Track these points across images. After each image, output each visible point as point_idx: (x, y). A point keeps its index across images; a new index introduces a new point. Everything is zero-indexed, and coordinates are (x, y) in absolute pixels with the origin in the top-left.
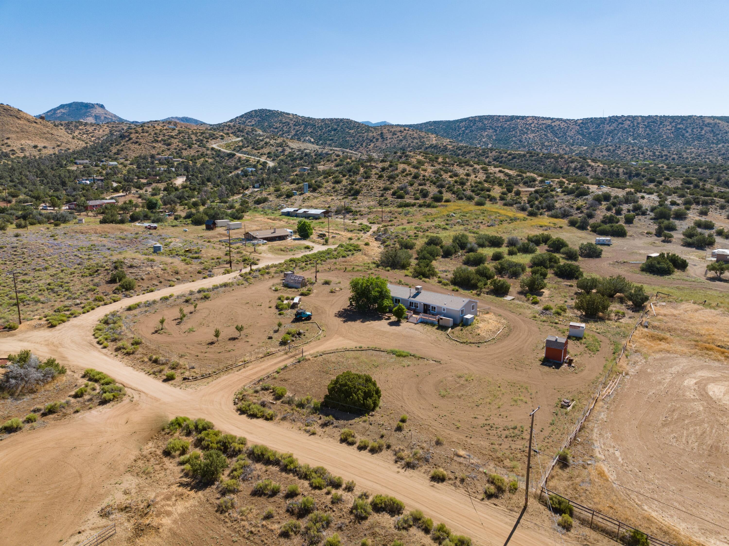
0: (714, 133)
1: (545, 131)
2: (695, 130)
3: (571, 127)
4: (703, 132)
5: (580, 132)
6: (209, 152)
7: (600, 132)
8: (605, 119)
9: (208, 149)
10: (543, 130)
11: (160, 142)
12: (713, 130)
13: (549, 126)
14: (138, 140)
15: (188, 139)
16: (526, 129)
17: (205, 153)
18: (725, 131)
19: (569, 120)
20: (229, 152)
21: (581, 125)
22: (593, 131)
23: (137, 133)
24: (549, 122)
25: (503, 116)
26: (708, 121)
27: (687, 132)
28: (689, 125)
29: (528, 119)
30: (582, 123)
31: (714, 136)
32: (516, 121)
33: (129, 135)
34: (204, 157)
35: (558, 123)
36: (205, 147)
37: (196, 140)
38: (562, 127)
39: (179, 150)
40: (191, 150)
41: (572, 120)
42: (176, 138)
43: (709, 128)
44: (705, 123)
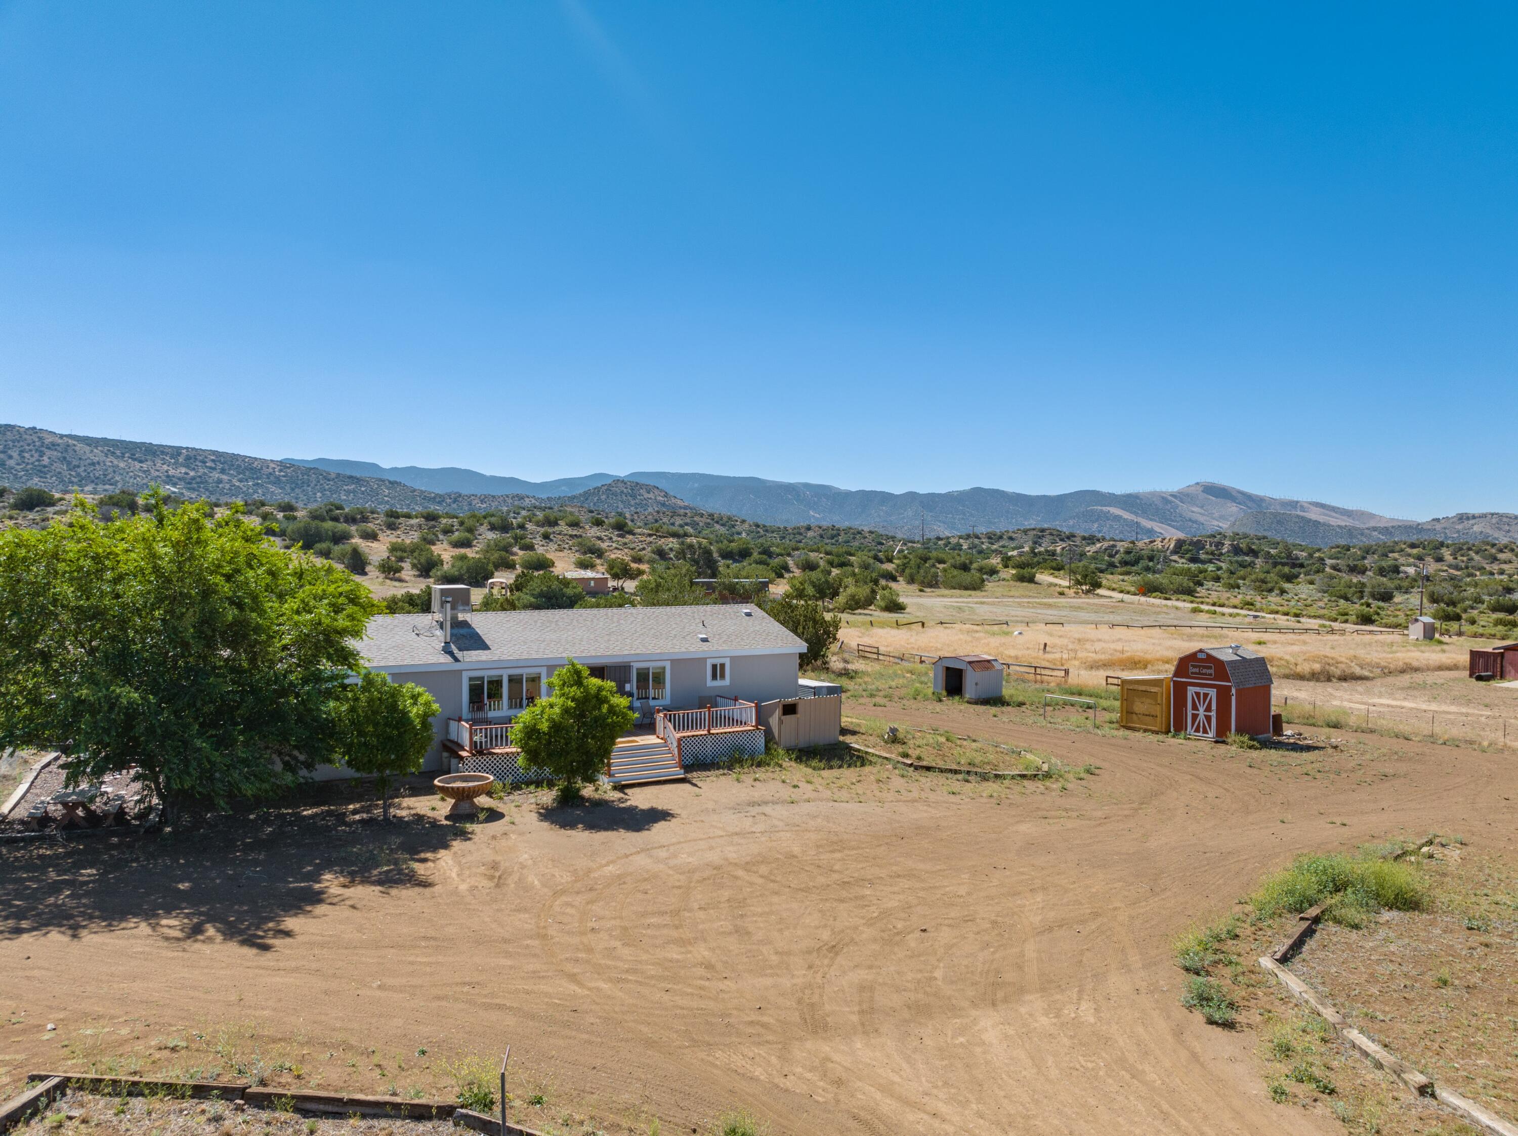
0: (69, 463)
2: (26, 455)
4: (46, 460)
12: (65, 458)
18: (88, 461)
26: (49, 440)
27: (11, 457)
28: (11, 444)
31: (70, 470)
43: (55, 453)
44: (47, 442)
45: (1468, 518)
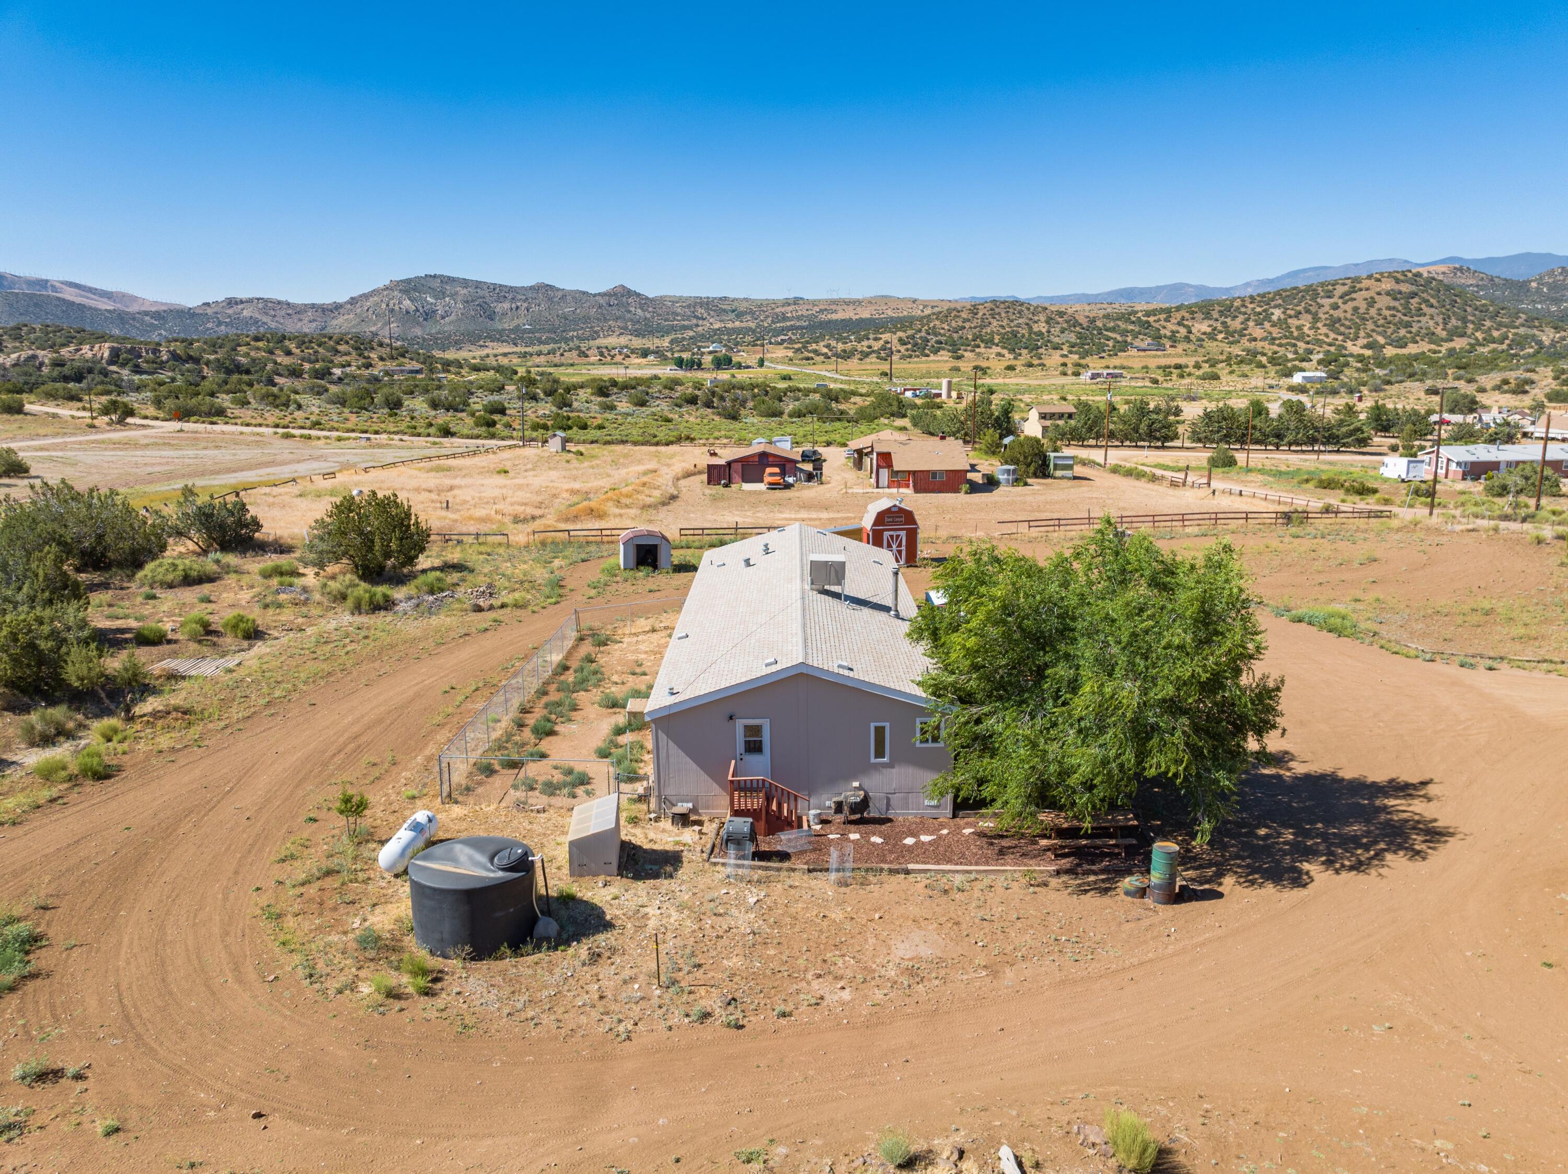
45: (236, 303)
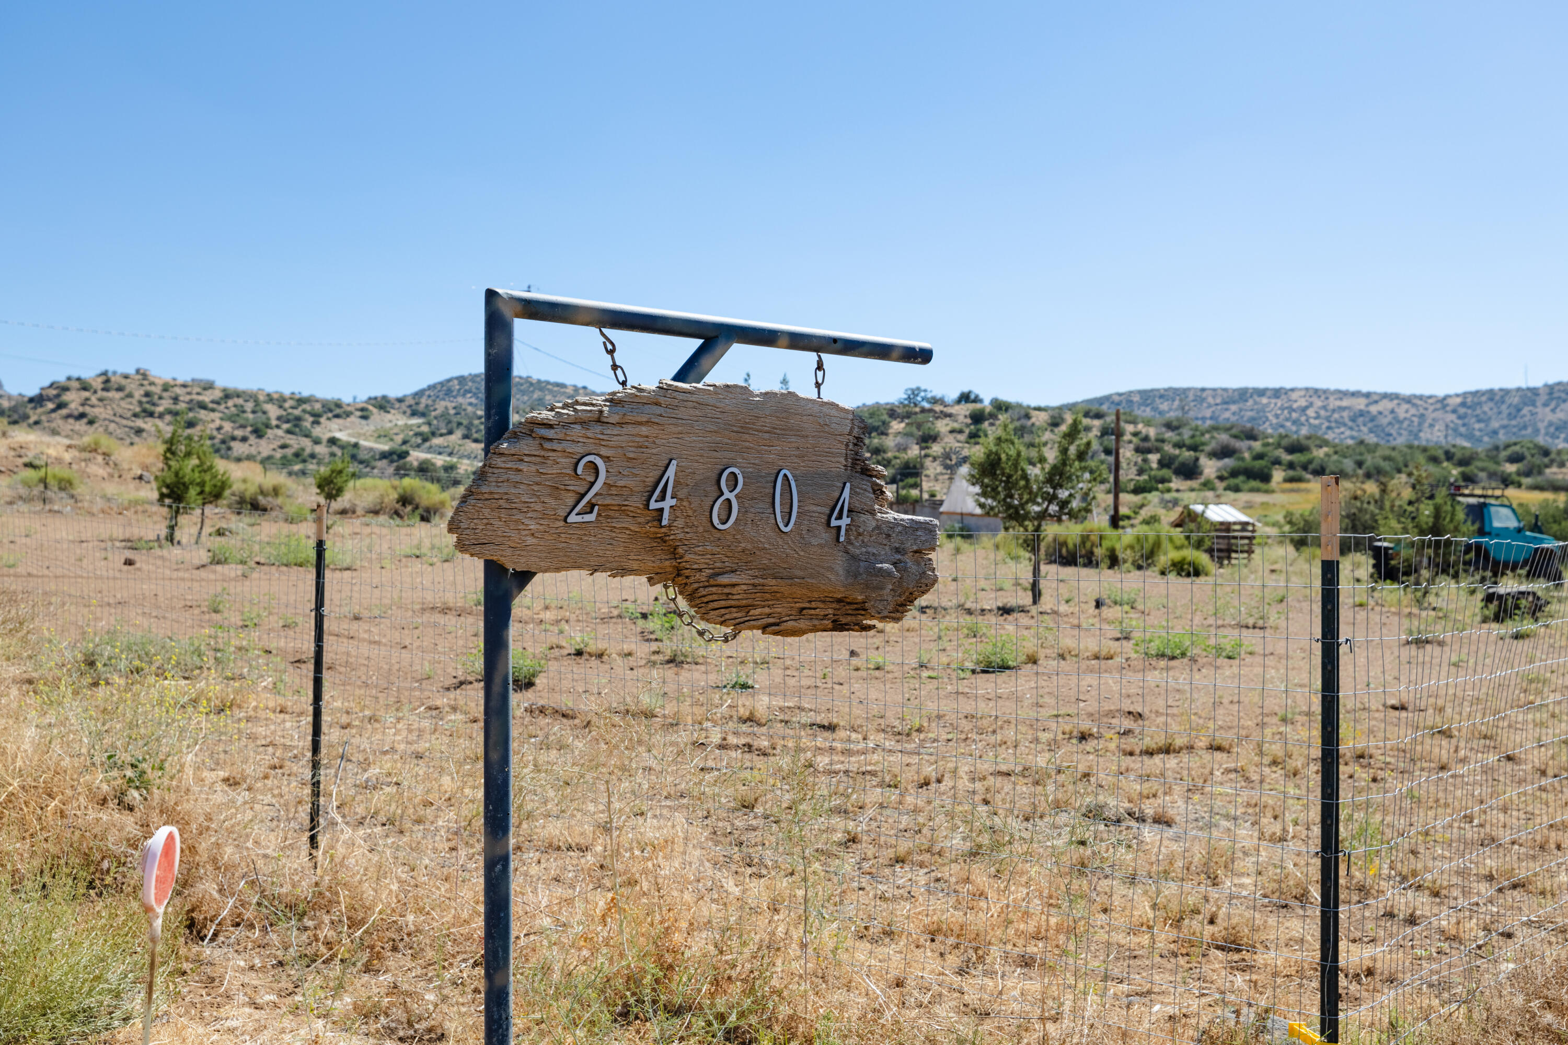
1: (1351, 429)
3: (1430, 415)
5: (1463, 430)
6: (321, 450)
7: (1525, 427)
8: (1534, 391)
9: (317, 442)
10: (1345, 425)
11: (161, 416)
13: (1362, 414)
14: (87, 409)
15: (254, 412)
16: (1295, 422)
17: (308, 451)
19: (1421, 397)
20: (386, 447)
21: (1462, 411)
22: (1504, 427)
23: (85, 389)
24: (1360, 404)
25: (1214, 390)
29: (1294, 396)
30: (1463, 404)
32: (1256, 403)
33: (58, 396)
34: (304, 461)
35: (1386, 405)
36: (306, 436)
37: (279, 418)
38: (1402, 415)
39: (223, 442)
40: (263, 442)
41: (1430, 397)
42: (213, 410)
